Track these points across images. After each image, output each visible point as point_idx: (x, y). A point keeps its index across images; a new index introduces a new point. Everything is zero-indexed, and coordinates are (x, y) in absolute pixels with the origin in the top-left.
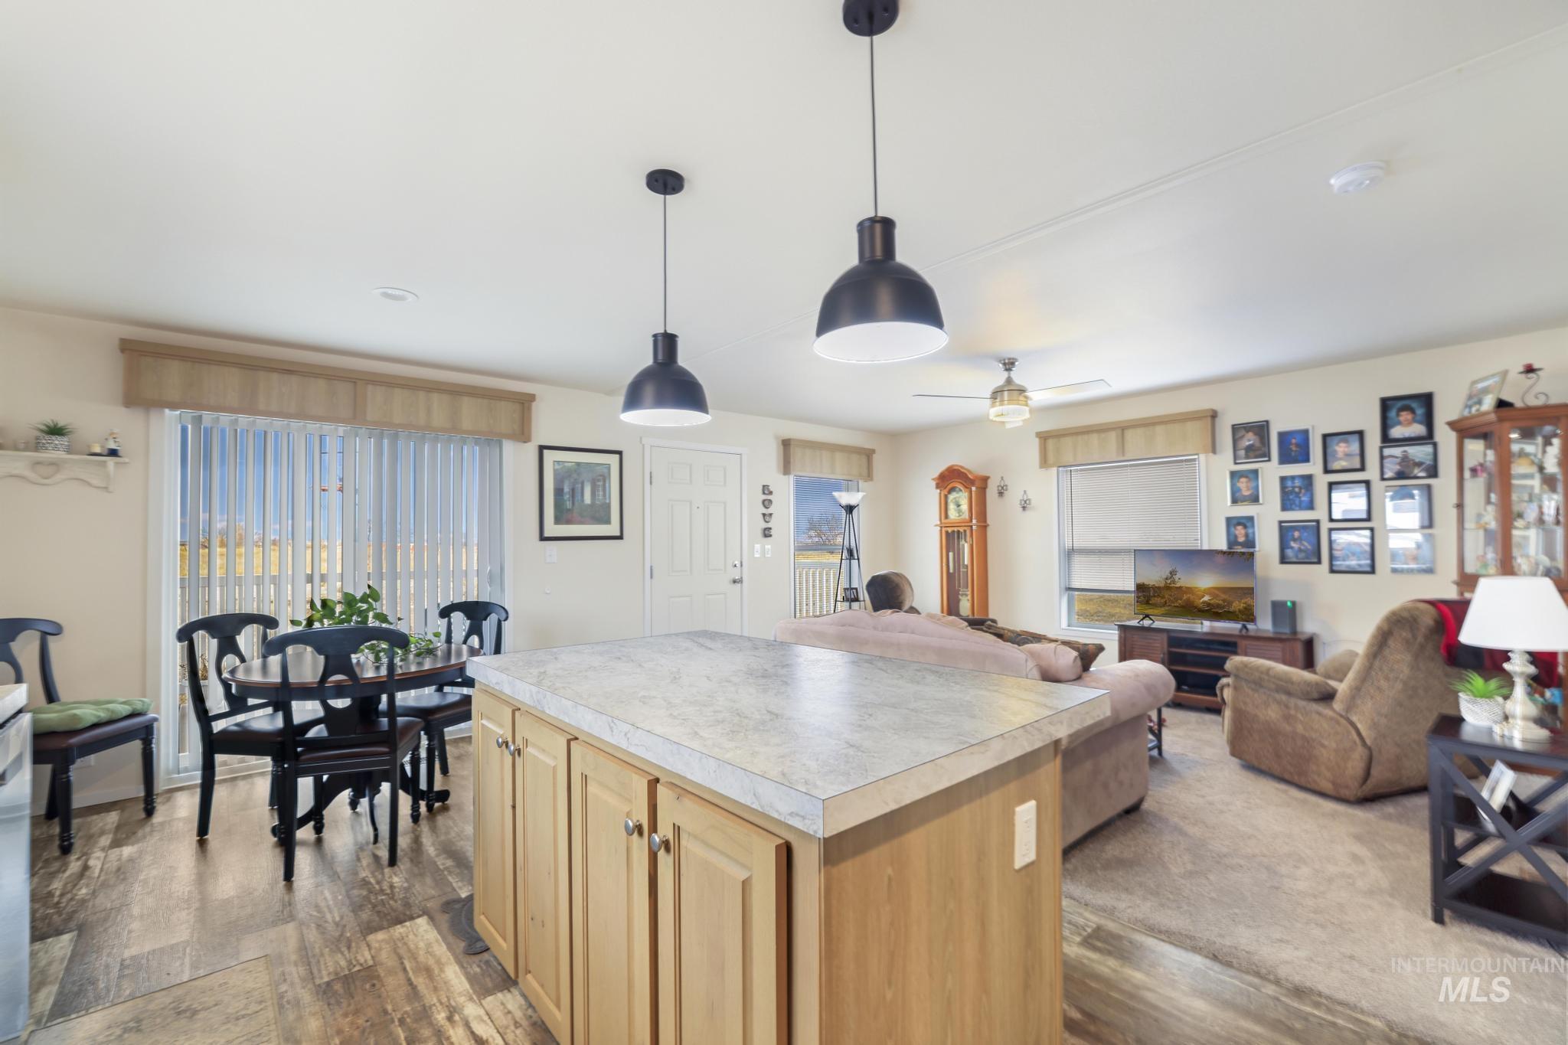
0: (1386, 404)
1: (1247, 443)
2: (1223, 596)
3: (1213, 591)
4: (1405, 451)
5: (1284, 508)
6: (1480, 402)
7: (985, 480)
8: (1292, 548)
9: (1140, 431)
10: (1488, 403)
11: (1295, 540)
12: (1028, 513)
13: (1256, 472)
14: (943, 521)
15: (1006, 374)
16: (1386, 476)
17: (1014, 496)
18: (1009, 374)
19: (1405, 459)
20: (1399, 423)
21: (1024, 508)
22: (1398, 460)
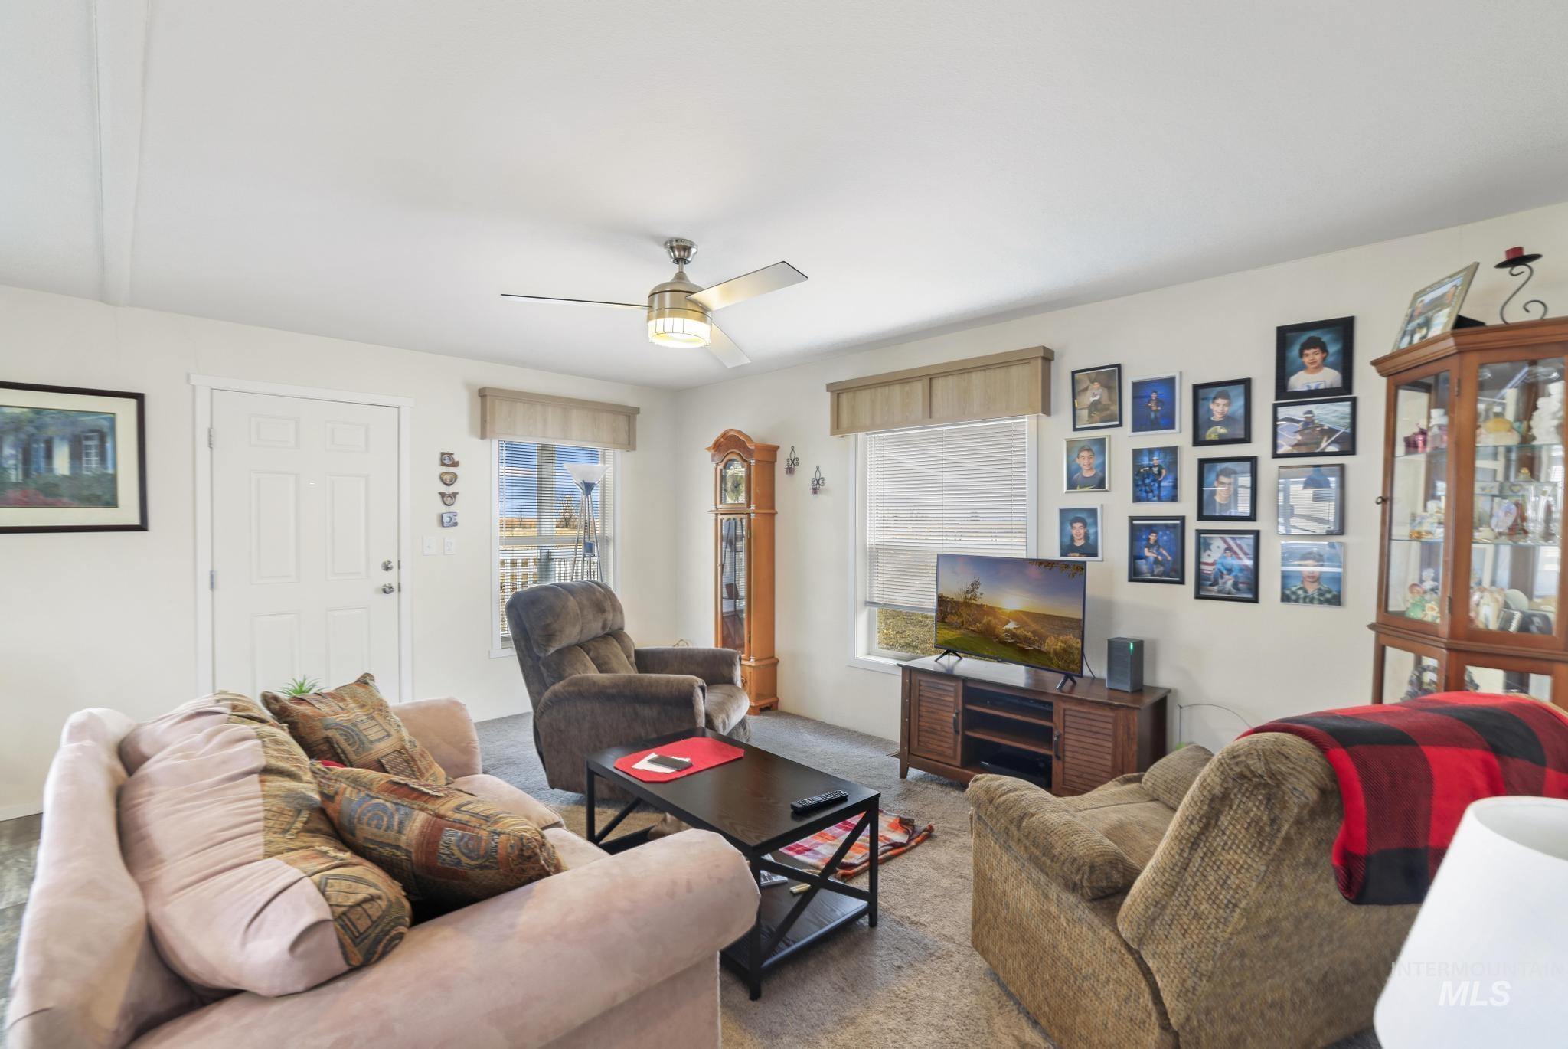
0: (1285, 336)
1: (1092, 399)
2: (1034, 626)
3: (1021, 617)
4: (1310, 412)
5: (1137, 499)
6: (1427, 324)
7: (773, 450)
8: (1146, 558)
9: (951, 381)
10: (1442, 323)
11: (1150, 546)
12: (821, 497)
13: (1101, 442)
14: (719, 506)
15: (676, 268)
16: (1280, 451)
17: (805, 475)
18: (682, 268)
19: (1309, 423)
20: (1303, 367)
21: (815, 490)
22: (1300, 426)
